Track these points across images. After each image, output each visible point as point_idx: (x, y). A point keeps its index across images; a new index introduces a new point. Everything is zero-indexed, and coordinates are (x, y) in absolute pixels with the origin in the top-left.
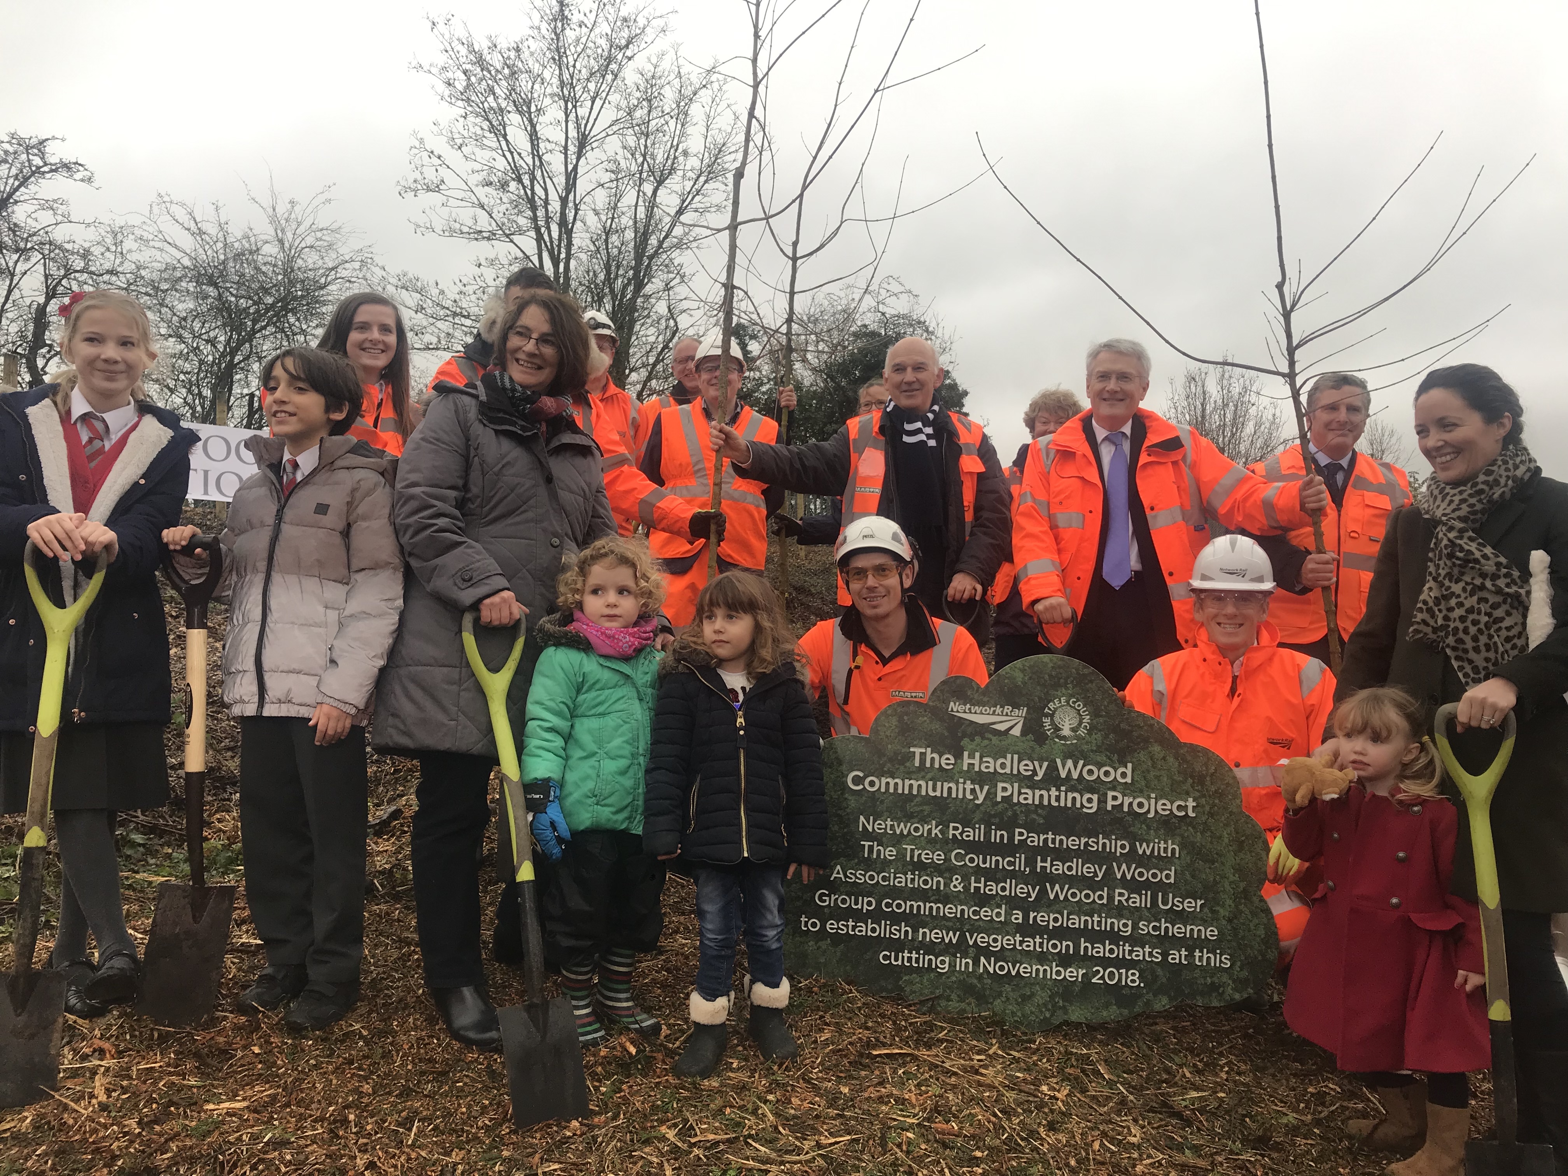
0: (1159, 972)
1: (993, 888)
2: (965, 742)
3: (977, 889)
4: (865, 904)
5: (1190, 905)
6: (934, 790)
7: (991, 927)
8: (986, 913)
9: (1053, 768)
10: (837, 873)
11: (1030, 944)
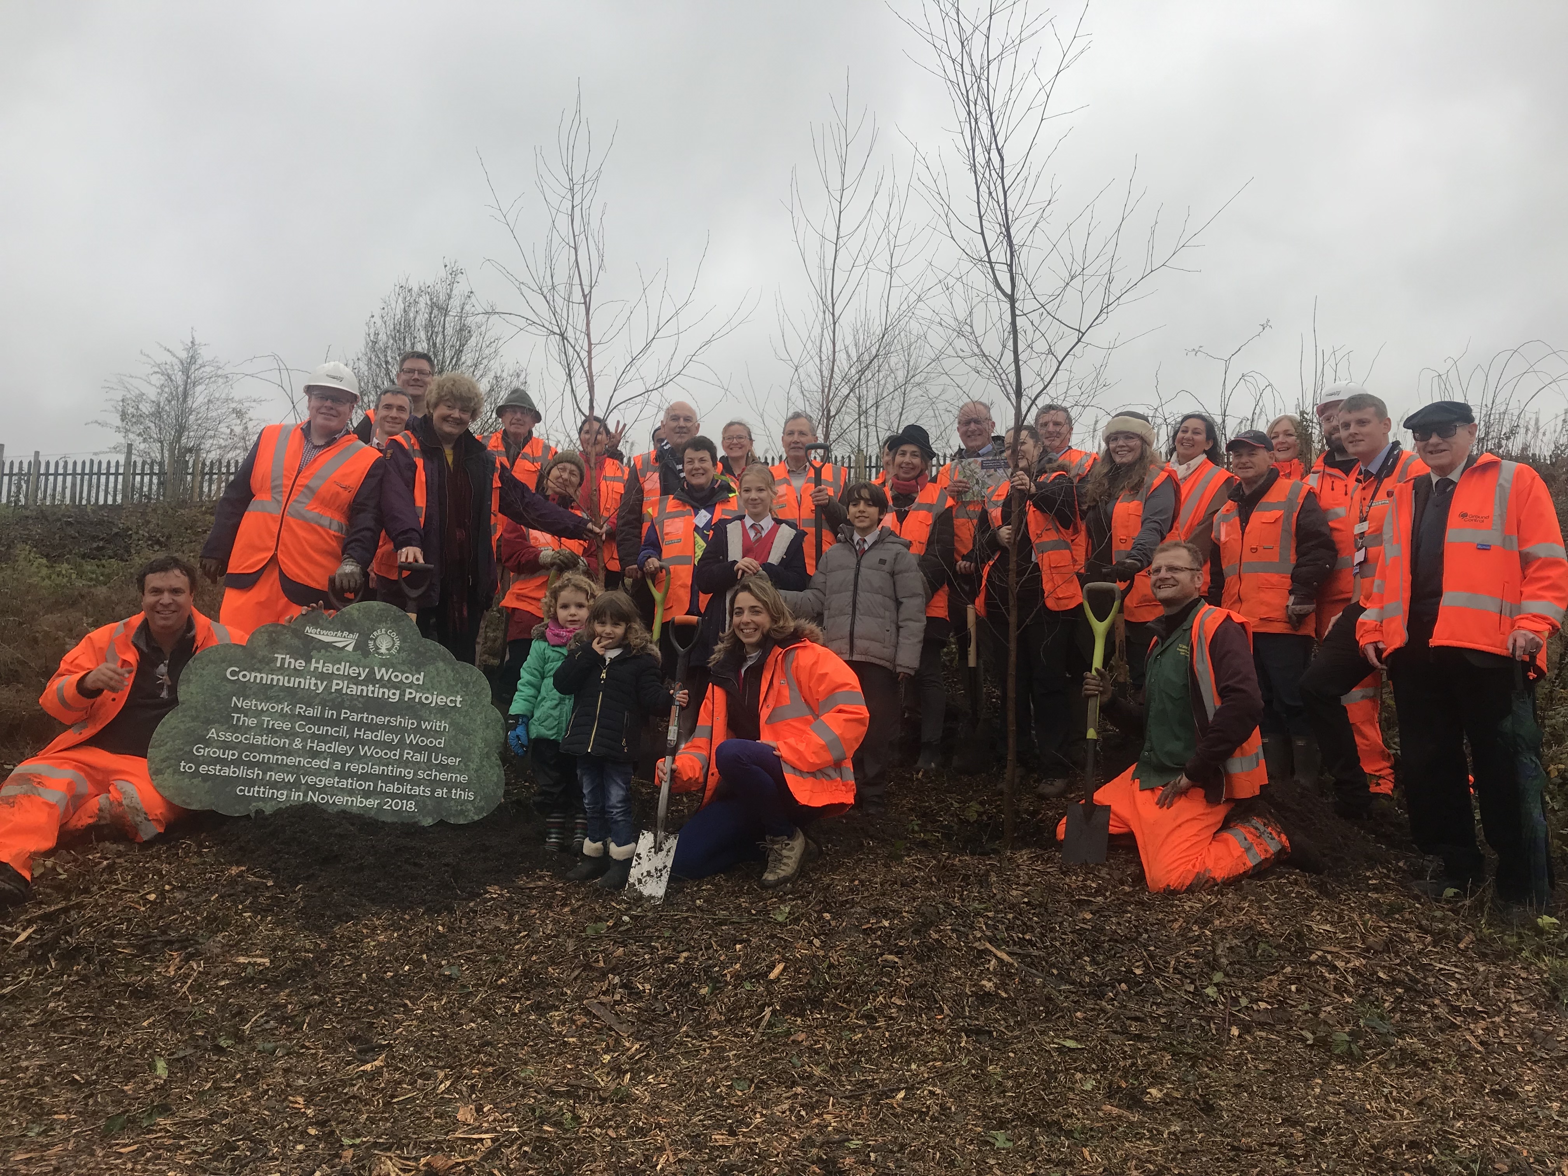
0: (428, 802)
1: (323, 747)
2: (314, 653)
3: (312, 747)
4: (230, 755)
5: (451, 761)
6: (289, 682)
7: (318, 772)
8: (316, 763)
9: (372, 673)
10: (212, 734)
11: (345, 783)
